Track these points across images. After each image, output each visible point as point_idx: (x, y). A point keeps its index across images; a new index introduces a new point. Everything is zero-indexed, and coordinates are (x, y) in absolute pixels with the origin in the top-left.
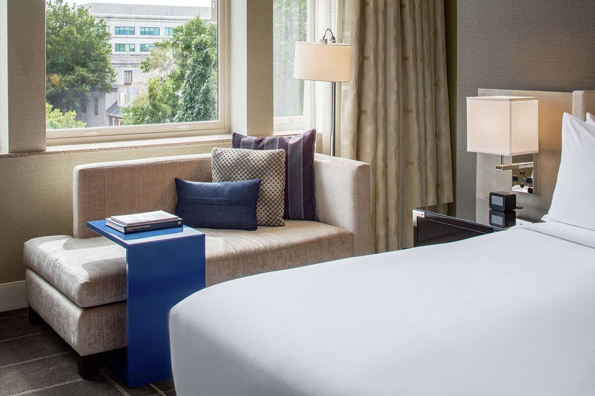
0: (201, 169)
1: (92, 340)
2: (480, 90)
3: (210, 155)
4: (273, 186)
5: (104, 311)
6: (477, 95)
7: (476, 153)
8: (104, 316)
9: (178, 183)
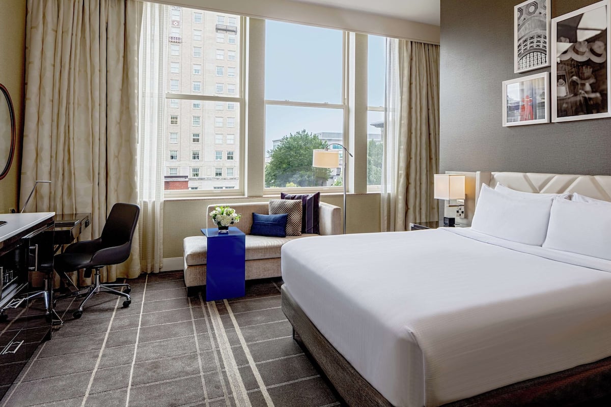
0: (264, 209)
1: (191, 280)
2: (446, 172)
3: (268, 203)
4: (296, 217)
5: (198, 267)
6: (445, 173)
7: (444, 200)
8: (198, 269)
9: (254, 215)
